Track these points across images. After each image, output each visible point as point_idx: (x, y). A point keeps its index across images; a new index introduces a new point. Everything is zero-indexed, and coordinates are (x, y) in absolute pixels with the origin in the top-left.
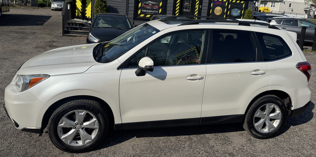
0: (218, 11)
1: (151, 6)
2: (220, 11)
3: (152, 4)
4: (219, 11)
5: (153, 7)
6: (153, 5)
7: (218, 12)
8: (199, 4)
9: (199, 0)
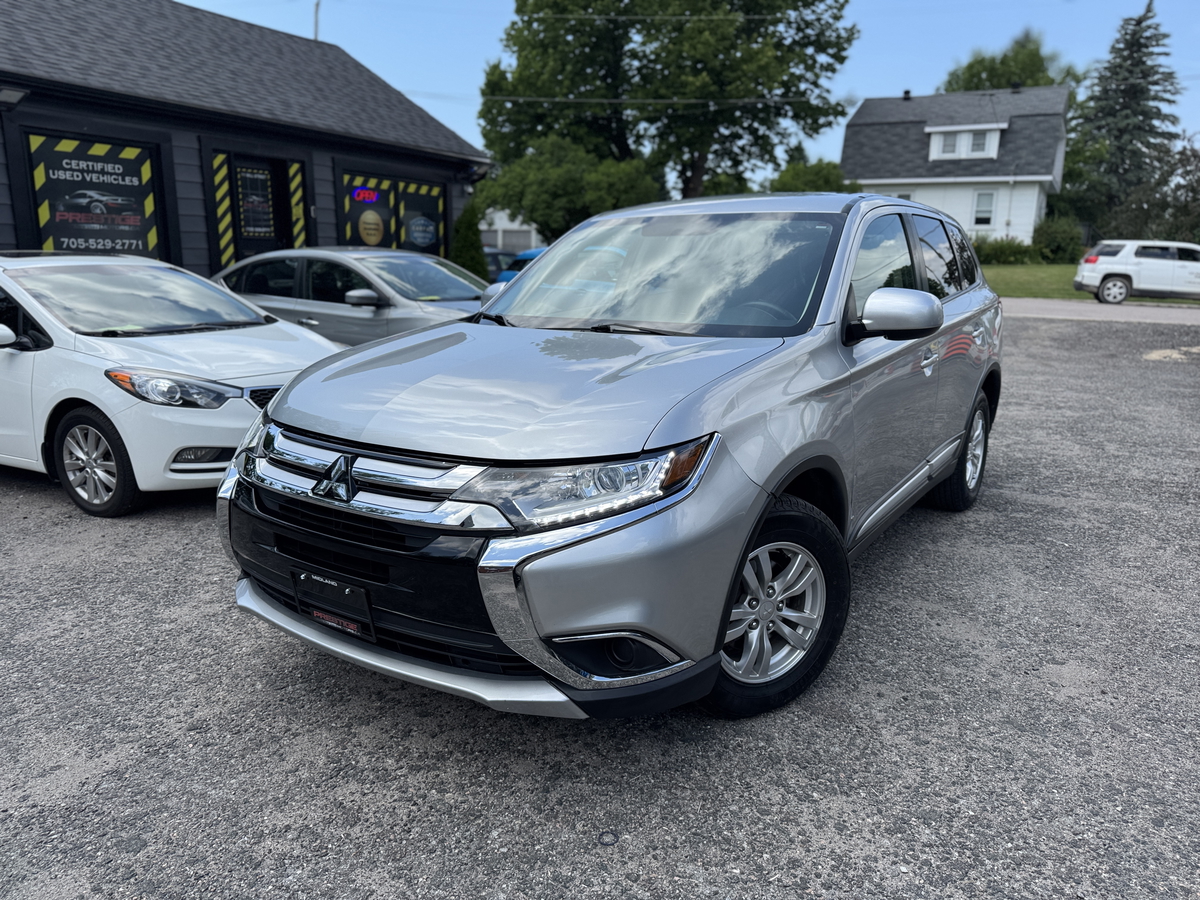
1: (106, 219)
2: (376, 227)
3: (106, 205)
4: (373, 227)
5: (113, 220)
6: (110, 208)
8: (304, 199)
9: (303, 184)
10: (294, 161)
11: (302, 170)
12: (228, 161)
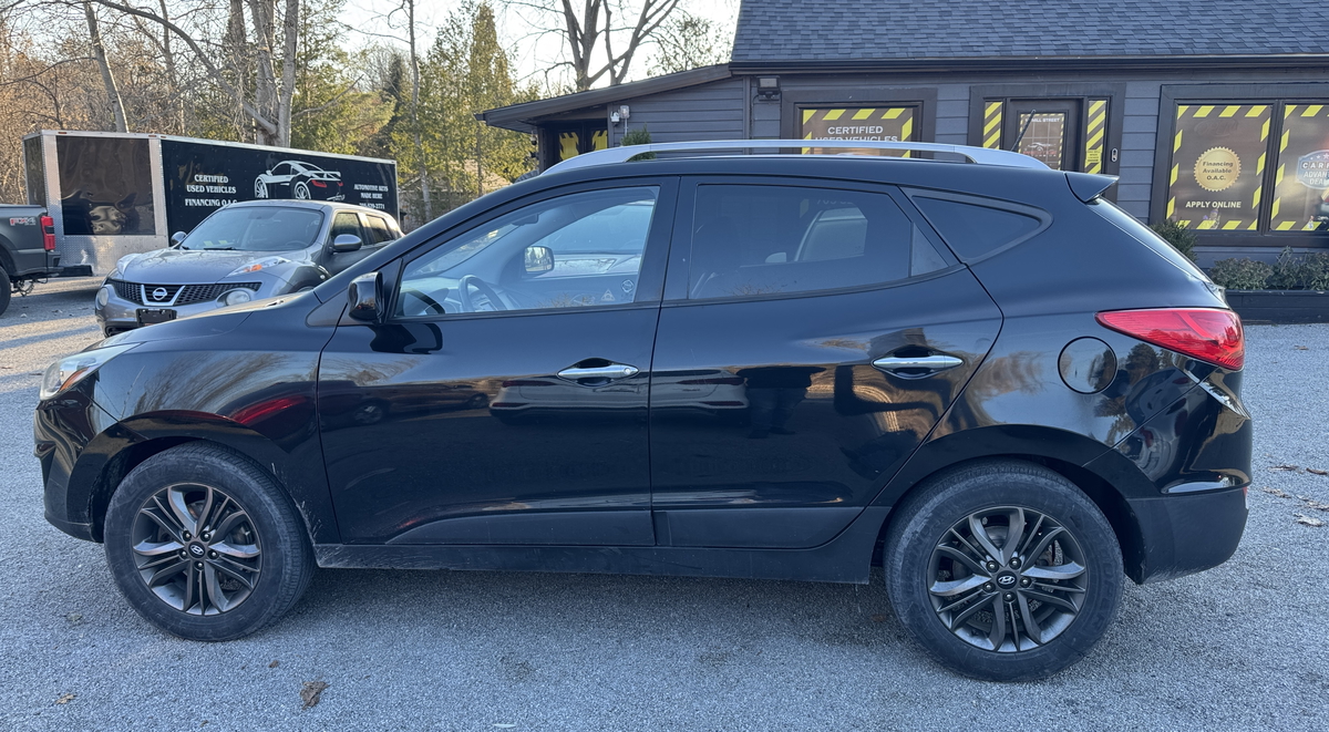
0: (1217, 171)
2: (1225, 167)
4: (1220, 168)
7: (1218, 175)
8: (1106, 141)
9: (1107, 123)
10: (1096, 98)
11: (1109, 109)
12: (1004, 110)
